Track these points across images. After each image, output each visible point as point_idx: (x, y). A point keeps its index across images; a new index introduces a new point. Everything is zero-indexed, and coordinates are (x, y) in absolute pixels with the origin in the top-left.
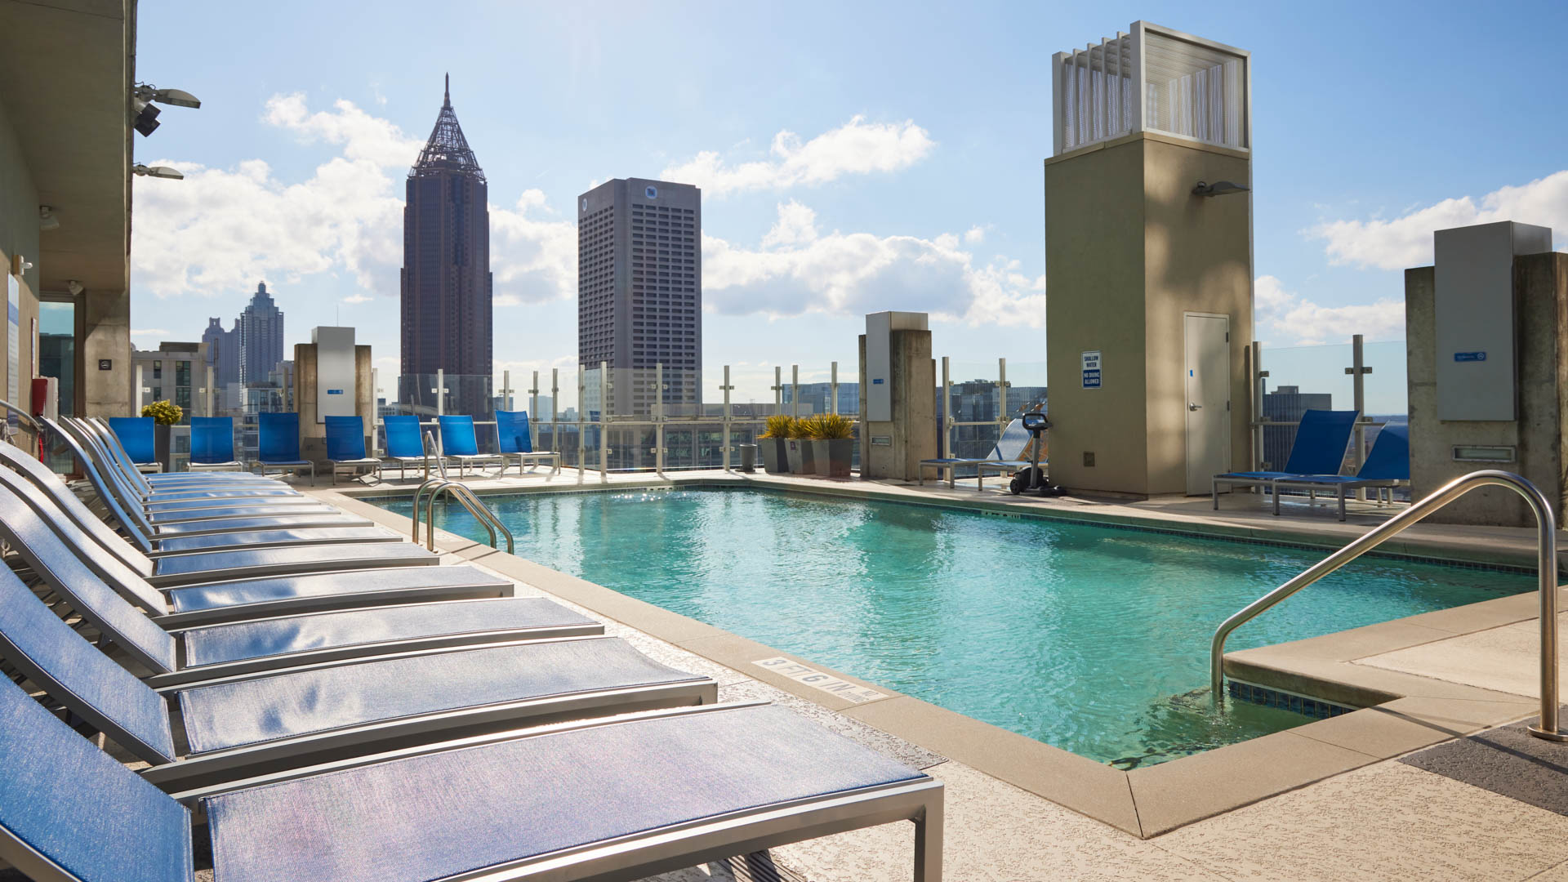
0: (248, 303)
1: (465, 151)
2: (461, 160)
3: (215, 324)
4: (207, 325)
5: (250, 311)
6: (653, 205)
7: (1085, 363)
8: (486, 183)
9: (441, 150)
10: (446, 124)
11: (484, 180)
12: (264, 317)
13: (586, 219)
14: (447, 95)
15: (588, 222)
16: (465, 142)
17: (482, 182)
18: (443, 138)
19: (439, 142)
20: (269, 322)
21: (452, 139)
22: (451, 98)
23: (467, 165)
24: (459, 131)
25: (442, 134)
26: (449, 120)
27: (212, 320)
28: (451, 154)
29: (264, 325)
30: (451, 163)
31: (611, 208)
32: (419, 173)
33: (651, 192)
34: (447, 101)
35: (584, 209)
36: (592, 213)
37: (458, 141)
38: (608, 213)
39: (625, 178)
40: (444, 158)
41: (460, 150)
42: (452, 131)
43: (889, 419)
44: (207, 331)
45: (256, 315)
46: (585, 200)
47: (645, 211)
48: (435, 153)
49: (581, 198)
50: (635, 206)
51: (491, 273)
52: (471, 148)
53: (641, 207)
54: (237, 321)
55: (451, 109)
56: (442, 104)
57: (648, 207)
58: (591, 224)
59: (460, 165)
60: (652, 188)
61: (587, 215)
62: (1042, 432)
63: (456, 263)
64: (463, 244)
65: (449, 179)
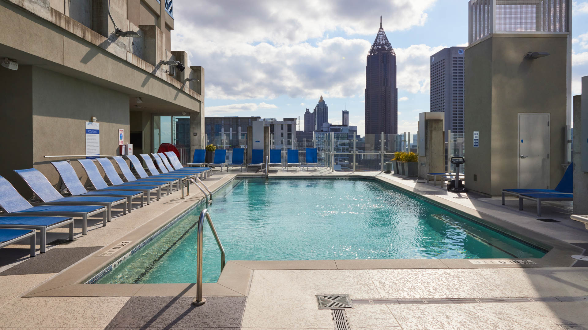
0: (317, 103)
1: (388, 44)
2: (386, 47)
3: (308, 110)
4: (305, 111)
5: (318, 106)
6: (462, 57)
7: (474, 136)
8: (395, 55)
9: (379, 44)
10: (381, 34)
11: (394, 54)
12: (322, 108)
13: (433, 65)
14: (381, 24)
15: (434, 66)
16: (388, 40)
17: (394, 55)
18: (379, 40)
19: (378, 42)
20: (323, 109)
21: (383, 40)
22: (382, 25)
23: (388, 49)
24: (385, 36)
25: (379, 38)
26: (382, 33)
27: (307, 109)
28: (383, 46)
29: (322, 110)
30: (383, 49)
31: (444, 60)
32: (371, 54)
33: (461, 52)
34: (381, 26)
35: (433, 61)
36: (436, 63)
37: (385, 40)
38: (442, 62)
39: (450, 47)
40: (380, 47)
41: (386, 44)
42: (383, 37)
43: (424, 156)
44: (305, 113)
45: (320, 107)
46: (433, 58)
47: (458, 59)
48: (376, 46)
49: (431, 57)
50: (454, 58)
51: (397, 89)
52: (390, 42)
53: (457, 58)
54: (314, 109)
55: (382, 29)
56: (379, 27)
57: (459, 58)
58: (435, 67)
59: (386, 49)
60: (461, 50)
61: (434, 63)
62: (460, 165)
63: (384, 86)
64: (386, 79)
65: (382, 54)
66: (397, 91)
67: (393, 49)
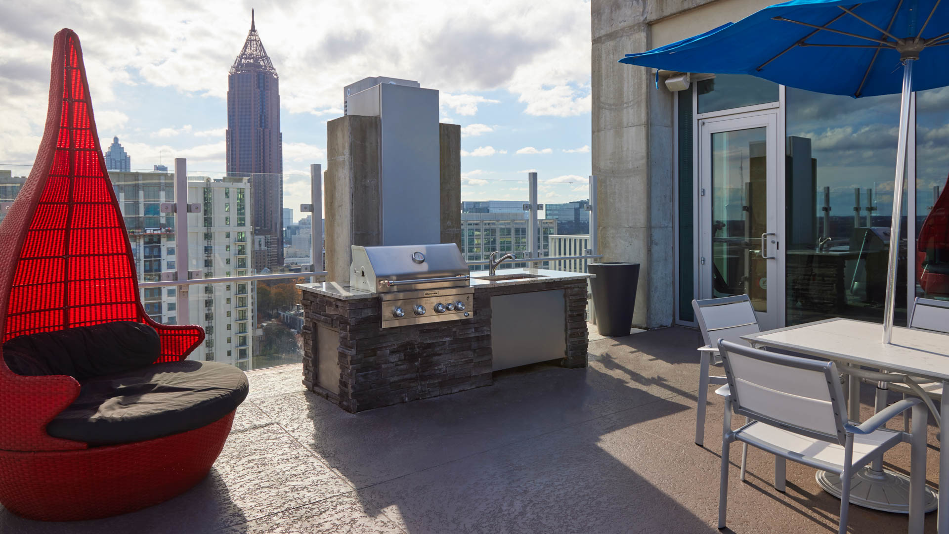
1: (265, 57)
2: (262, 63)
8: (278, 77)
9: (250, 56)
10: (253, 40)
11: (277, 75)
12: (118, 158)
14: (253, 22)
16: (264, 52)
17: (276, 77)
18: (251, 49)
19: (248, 51)
20: (121, 160)
21: (257, 49)
22: (255, 24)
23: (266, 66)
24: (261, 45)
25: (250, 46)
26: (254, 38)
28: (256, 60)
29: (119, 162)
30: (256, 65)
32: (237, 70)
34: (253, 26)
37: (260, 51)
40: (252, 61)
41: (262, 57)
42: (257, 45)
45: (113, 158)
46: (348, 90)
48: (246, 58)
49: (346, 88)
51: (281, 134)
52: (268, 56)
55: (255, 31)
56: (250, 28)
59: (261, 66)
63: (261, 126)
64: (265, 116)
65: (256, 74)
66: (281, 137)
67: (274, 67)
